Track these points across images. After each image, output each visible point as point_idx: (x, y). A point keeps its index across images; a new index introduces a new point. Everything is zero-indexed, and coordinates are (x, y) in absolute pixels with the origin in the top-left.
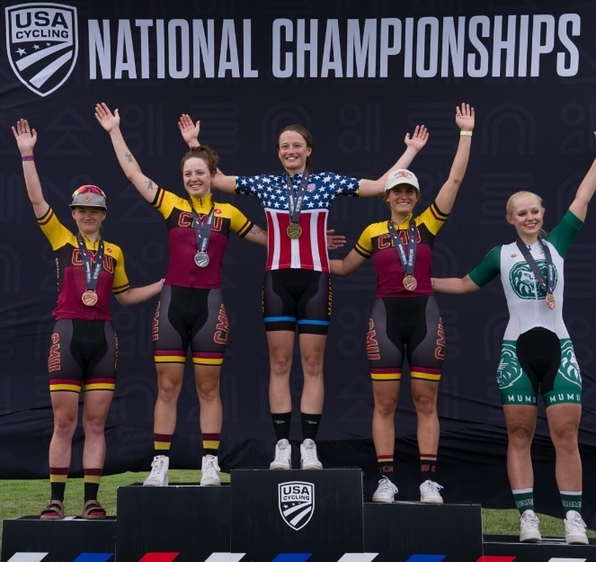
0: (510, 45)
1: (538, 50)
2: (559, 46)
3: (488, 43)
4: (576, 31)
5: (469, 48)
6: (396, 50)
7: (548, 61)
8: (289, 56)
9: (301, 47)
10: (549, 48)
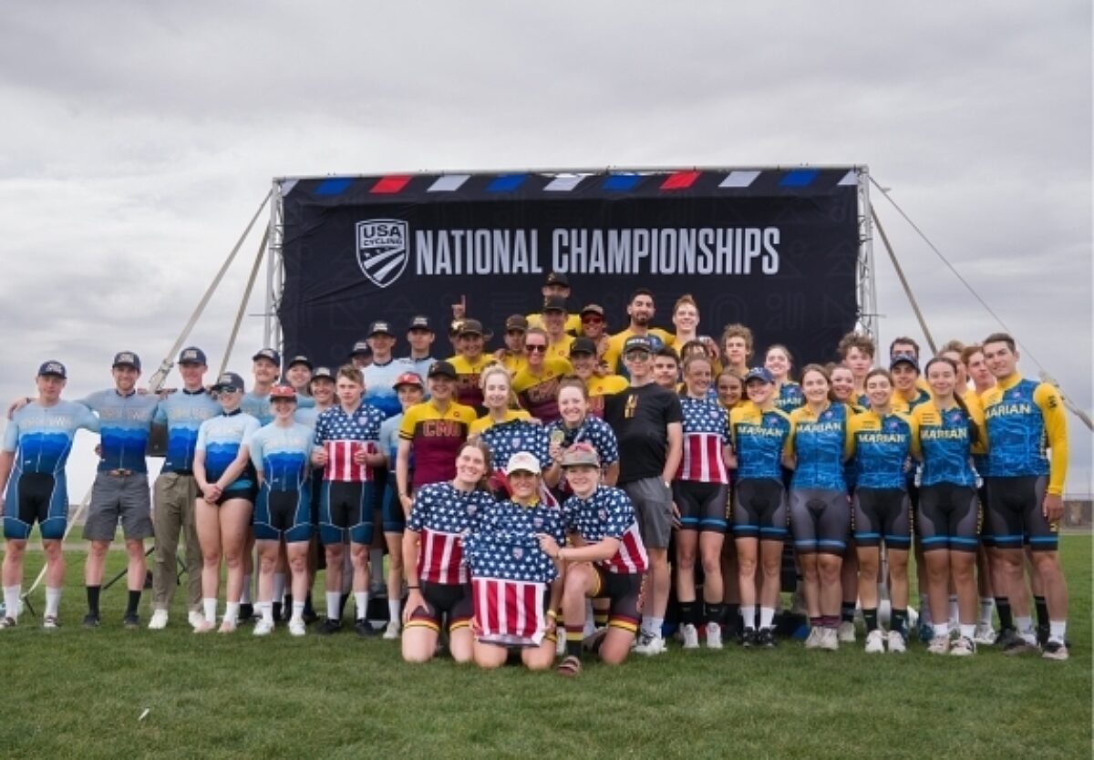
0: (728, 250)
1: (749, 254)
2: (764, 251)
3: (713, 248)
4: (776, 241)
5: (699, 252)
6: (645, 253)
7: (756, 262)
8: (565, 257)
9: (575, 250)
10: (757, 252)
